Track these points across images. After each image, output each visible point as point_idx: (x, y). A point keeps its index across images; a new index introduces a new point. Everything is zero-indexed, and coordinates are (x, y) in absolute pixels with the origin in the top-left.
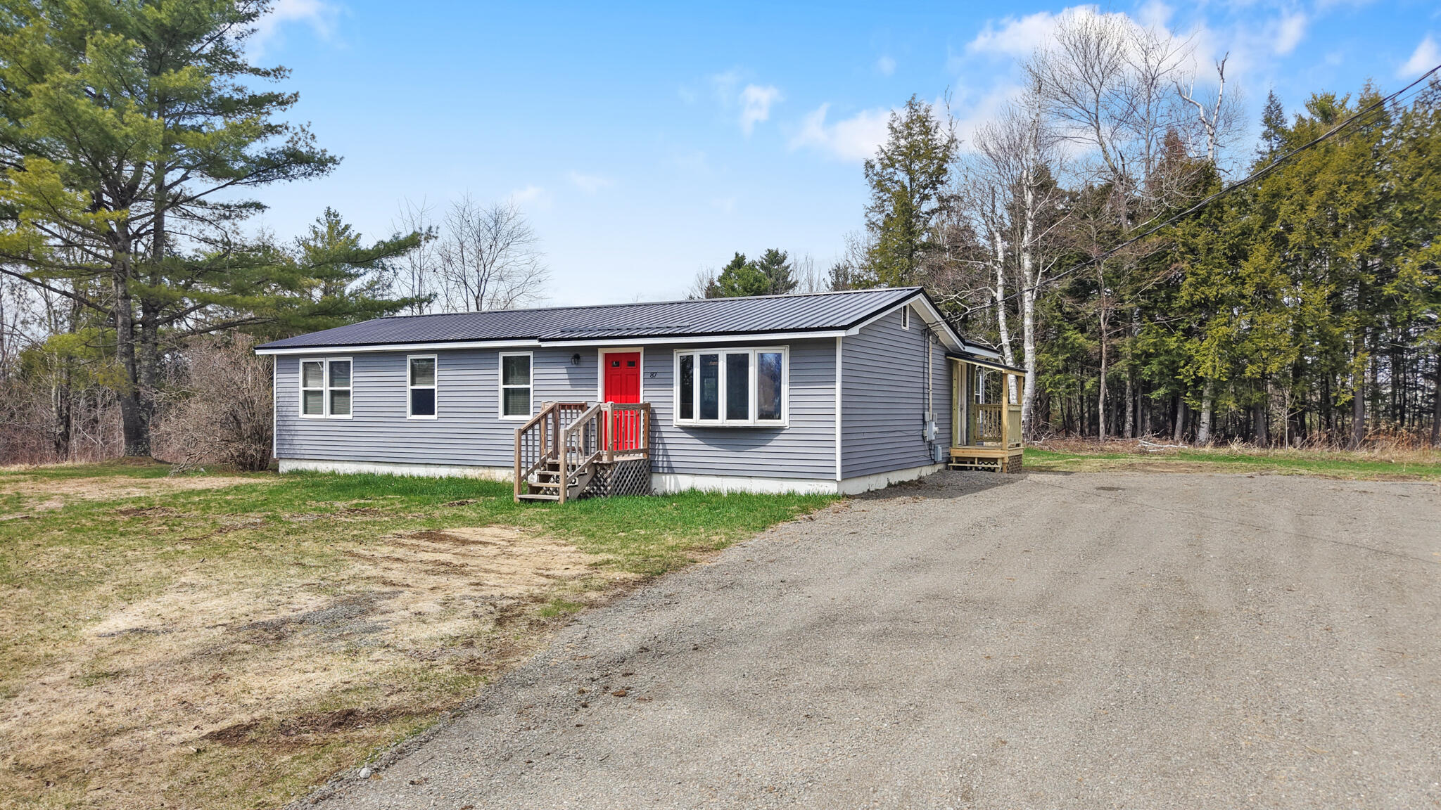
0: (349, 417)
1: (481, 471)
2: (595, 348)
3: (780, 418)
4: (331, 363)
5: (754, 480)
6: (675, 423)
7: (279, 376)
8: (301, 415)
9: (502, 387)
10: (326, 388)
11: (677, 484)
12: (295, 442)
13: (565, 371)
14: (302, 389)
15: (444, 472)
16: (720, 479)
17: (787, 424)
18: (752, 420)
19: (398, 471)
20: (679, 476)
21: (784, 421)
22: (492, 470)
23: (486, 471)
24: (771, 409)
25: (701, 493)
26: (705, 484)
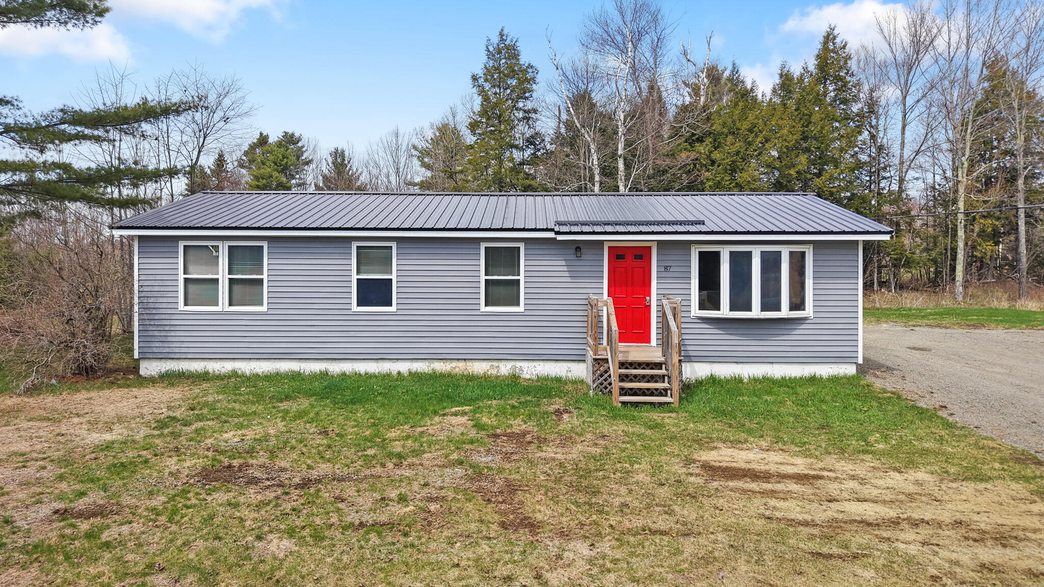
0: (264, 308)
1: (454, 364)
2: (602, 242)
3: (804, 310)
4: (231, 248)
5: (775, 366)
6: (693, 314)
7: (142, 261)
8: (181, 307)
9: (483, 278)
10: (223, 275)
11: (693, 371)
12: (169, 339)
13: (563, 263)
14: (182, 277)
15: (404, 367)
16: (740, 366)
17: (812, 315)
18: (785, 312)
19: (336, 368)
20: (695, 365)
21: (809, 310)
22: (469, 364)
23: (461, 364)
24: (799, 301)
25: (720, 380)
26: (724, 371)
